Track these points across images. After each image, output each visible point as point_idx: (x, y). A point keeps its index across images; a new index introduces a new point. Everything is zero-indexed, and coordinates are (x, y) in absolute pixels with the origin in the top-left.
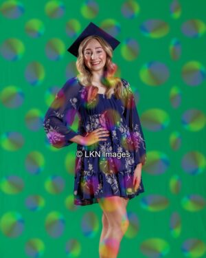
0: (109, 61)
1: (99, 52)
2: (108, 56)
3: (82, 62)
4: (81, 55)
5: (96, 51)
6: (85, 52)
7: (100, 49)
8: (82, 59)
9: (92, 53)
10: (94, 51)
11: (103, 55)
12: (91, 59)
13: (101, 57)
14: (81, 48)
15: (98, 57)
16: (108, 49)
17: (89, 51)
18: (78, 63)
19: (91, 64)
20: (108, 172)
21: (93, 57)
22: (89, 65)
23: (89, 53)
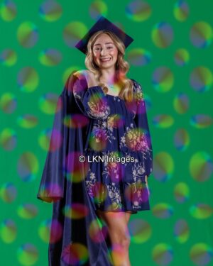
0: (121, 58)
1: (109, 48)
2: (119, 53)
3: (91, 59)
4: (90, 51)
5: (107, 47)
6: (94, 48)
7: (111, 45)
8: (90, 55)
9: (102, 49)
10: (104, 46)
11: (114, 52)
12: (101, 55)
13: (112, 53)
14: (90, 44)
15: (108, 53)
16: (120, 45)
17: (99, 47)
18: (88, 60)
19: (101, 60)
20: (110, 184)
21: (102, 53)
22: (98, 61)
23: (98, 49)
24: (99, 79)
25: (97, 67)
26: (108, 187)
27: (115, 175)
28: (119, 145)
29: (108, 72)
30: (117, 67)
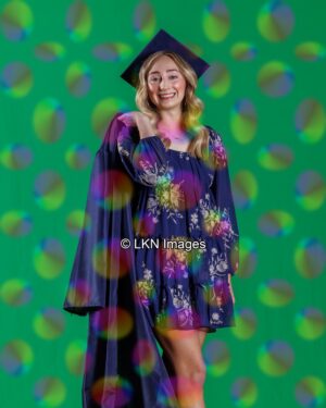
0: (191, 94)
1: (173, 77)
2: (188, 85)
3: (144, 95)
4: (143, 83)
5: (168, 76)
6: (150, 77)
7: (175, 73)
8: (144, 90)
9: (161, 79)
10: (165, 75)
11: (179, 84)
12: (159, 90)
13: (177, 86)
14: (143, 71)
15: (171, 85)
16: (189, 73)
17: (156, 76)
18: (140, 97)
19: (160, 96)
20: (175, 287)
21: (162, 85)
22: (156, 98)
23: (155, 79)
24: (156, 126)
25: (154, 107)
26: (172, 291)
27: (182, 272)
28: (188, 226)
29: (171, 115)
30: (185, 106)
